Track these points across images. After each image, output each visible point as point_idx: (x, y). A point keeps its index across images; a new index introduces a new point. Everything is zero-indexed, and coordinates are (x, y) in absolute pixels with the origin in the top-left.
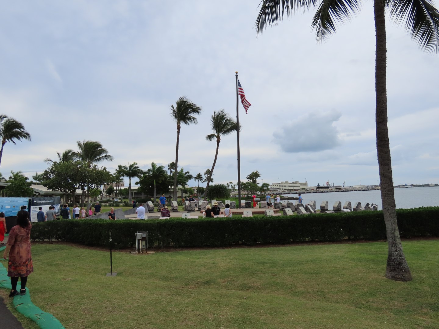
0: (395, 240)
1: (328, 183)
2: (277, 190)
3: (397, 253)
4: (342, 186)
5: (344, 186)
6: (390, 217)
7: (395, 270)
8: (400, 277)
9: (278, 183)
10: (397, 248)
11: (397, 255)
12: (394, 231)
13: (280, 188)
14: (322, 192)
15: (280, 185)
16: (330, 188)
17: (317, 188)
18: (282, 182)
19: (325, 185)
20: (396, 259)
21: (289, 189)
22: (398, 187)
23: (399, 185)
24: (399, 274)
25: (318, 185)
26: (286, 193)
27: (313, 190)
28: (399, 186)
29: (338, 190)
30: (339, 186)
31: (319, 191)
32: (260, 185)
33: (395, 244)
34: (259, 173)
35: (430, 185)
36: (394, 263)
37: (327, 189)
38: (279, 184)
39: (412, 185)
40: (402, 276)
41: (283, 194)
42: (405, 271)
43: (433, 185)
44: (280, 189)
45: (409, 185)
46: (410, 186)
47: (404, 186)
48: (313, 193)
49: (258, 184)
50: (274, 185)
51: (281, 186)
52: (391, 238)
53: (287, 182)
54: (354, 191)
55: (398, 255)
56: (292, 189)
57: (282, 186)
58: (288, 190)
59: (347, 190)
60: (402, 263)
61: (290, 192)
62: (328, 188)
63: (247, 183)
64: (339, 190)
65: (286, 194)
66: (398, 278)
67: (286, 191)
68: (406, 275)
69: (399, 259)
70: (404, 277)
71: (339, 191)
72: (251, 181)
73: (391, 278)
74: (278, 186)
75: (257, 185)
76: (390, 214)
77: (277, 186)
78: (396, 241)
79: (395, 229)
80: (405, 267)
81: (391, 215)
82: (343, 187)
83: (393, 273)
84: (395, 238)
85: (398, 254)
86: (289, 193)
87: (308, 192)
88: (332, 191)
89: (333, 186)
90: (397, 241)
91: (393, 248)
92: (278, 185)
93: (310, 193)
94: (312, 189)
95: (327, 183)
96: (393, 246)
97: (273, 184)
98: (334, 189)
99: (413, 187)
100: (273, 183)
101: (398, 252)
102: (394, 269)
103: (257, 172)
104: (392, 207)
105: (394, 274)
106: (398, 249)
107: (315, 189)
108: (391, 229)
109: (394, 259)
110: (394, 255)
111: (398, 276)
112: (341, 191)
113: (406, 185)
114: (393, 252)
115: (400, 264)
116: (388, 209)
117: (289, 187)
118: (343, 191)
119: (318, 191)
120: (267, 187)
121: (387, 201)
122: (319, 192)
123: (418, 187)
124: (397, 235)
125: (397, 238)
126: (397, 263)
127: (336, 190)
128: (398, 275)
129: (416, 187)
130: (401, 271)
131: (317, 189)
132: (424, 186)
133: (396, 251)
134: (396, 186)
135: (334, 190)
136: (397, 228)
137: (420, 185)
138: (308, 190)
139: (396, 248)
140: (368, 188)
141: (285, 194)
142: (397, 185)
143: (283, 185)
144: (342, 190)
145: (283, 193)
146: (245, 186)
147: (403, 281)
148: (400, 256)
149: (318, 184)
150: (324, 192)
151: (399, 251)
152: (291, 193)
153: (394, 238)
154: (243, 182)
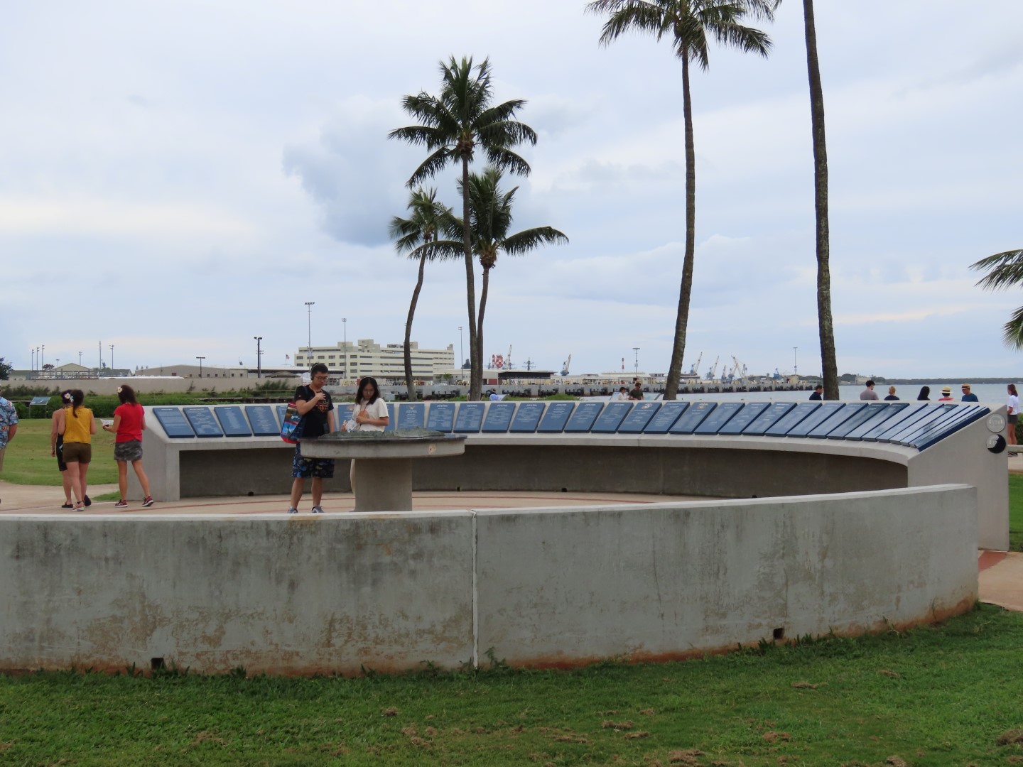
4: (560, 373)
5: (565, 373)
15: (341, 354)
50: (305, 355)
82: (562, 378)
89: (528, 374)
92: (334, 354)
97: (300, 350)
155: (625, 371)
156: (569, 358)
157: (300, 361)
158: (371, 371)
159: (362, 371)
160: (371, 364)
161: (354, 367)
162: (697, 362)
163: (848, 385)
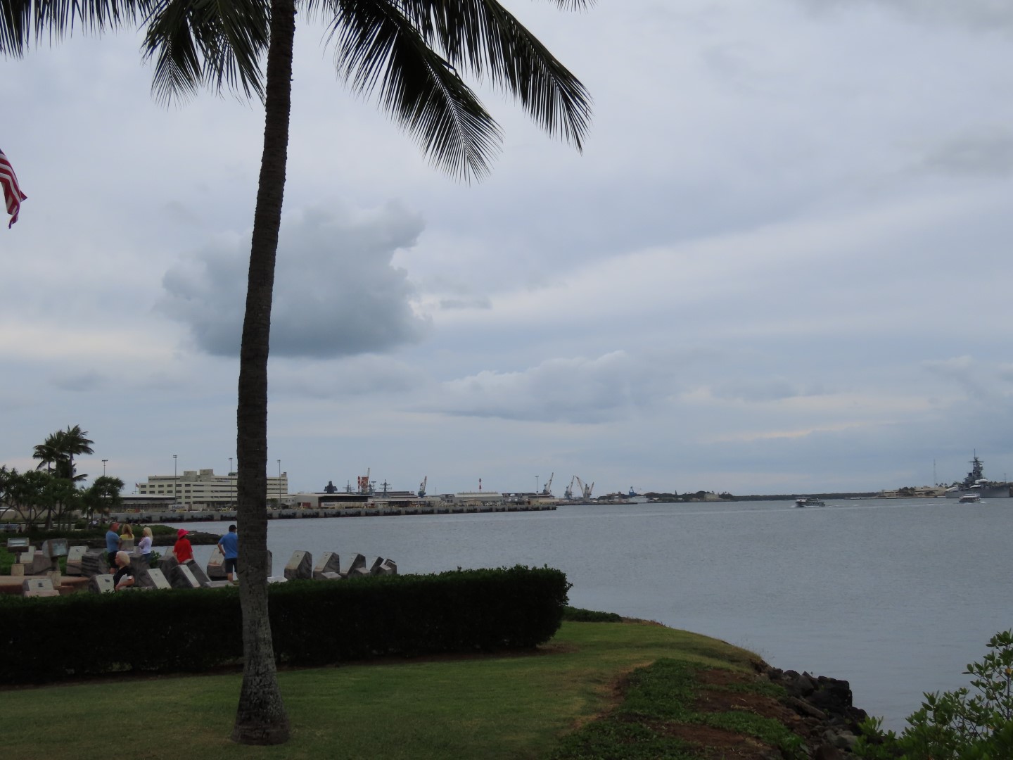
0: (256, 649)
1: (365, 479)
2: (166, 505)
3: (258, 679)
4: (416, 494)
5: (422, 494)
6: (250, 592)
7: (249, 719)
8: (258, 735)
9: (171, 474)
10: (260, 667)
11: (258, 684)
12: (257, 626)
13: (178, 495)
14: (338, 515)
15: (178, 483)
16: (370, 501)
17: (322, 499)
18: (187, 473)
19: (356, 489)
20: (255, 693)
21: (213, 503)
22: (606, 501)
23: (610, 493)
24: (257, 729)
25: (330, 488)
26: (199, 516)
27: (308, 505)
28: (610, 497)
29: (395, 509)
30: (406, 494)
31: (328, 511)
32: (86, 485)
33: (257, 657)
34: (85, 437)
35: (708, 497)
36: (251, 703)
37: (357, 504)
38: (175, 479)
39: (650, 496)
40: (264, 732)
41: (189, 520)
42: (271, 722)
43: (717, 498)
44: (179, 500)
45: (643, 492)
46: (646, 500)
47: (624, 496)
48: (304, 516)
49: (80, 478)
50: (157, 484)
51: (183, 489)
52: (249, 645)
53: (207, 473)
54: (454, 512)
55: (261, 684)
56: (228, 502)
57: (188, 488)
58: (208, 503)
59: (428, 509)
60: (268, 703)
61: (214, 512)
62: (364, 499)
63: (30, 475)
64: (402, 505)
65: (201, 520)
66: (254, 739)
67: (199, 510)
68: (274, 731)
69: (261, 693)
70: (268, 734)
71: (398, 513)
72: (53, 465)
73: (239, 739)
74: (173, 489)
75: (72, 486)
76: (250, 586)
77: (166, 489)
78: (259, 651)
79: (260, 621)
80: (275, 711)
81: (253, 588)
82: (419, 499)
83: (246, 727)
84: (257, 644)
85: (261, 681)
86: (210, 519)
87: (285, 512)
88: (373, 510)
89: (385, 494)
90: (261, 651)
91: (251, 668)
92: (173, 483)
93: (293, 516)
94: (302, 501)
95: (363, 481)
96: (252, 661)
97: (150, 479)
98: (380, 503)
99: (655, 502)
100: (153, 475)
101: (260, 678)
102: (248, 716)
103: (76, 430)
104: (255, 569)
105: (247, 729)
106: (262, 670)
107: (315, 503)
108: (251, 622)
109: (251, 692)
110: (252, 684)
111: (255, 733)
112: (408, 513)
113: (632, 495)
114: (250, 678)
115: (263, 704)
116: (248, 573)
117: (216, 494)
118: (415, 513)
119: (321, 513)
120: (114, 492)
121: (246, 554)
122: (326, 516)
123: (671, 501)
124: (262, 636)
125: (263, 643)
126: (255, 704)
127: (388, 510)
128: (255, 730)
129: (664, 501)
130: (263, 722)
131: (323, 504)
132: (687, 498)
133: (257, 674)
134: (601, 498)
135: (380, 508)
136: (266, 619)
137: (676, 496)
138: (286, 507)
139: (257, 667)
140: (505, 503)
141: (193, 519)
142: (604, 494)
143: (192, 483)
144: (410, 509)
145: (187, 515)
146: (23, 487)
147: (264, 745)
148: (264, 685)
149: (330, 483)
150: (343, 516)
151: (263, 673)
152: (217, 515)
153: (254, 644)
154: (14, 472)
155: (483, 491)
156: (426, 479)
157: (143, 489)
158: (202, 497)
159: (194, 497)
160: (203, 491)
161: (188, 494)
162: (549, 482)
163: (697, 502)
